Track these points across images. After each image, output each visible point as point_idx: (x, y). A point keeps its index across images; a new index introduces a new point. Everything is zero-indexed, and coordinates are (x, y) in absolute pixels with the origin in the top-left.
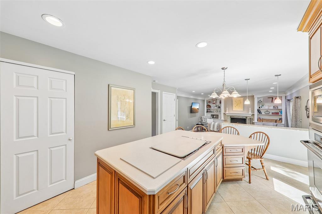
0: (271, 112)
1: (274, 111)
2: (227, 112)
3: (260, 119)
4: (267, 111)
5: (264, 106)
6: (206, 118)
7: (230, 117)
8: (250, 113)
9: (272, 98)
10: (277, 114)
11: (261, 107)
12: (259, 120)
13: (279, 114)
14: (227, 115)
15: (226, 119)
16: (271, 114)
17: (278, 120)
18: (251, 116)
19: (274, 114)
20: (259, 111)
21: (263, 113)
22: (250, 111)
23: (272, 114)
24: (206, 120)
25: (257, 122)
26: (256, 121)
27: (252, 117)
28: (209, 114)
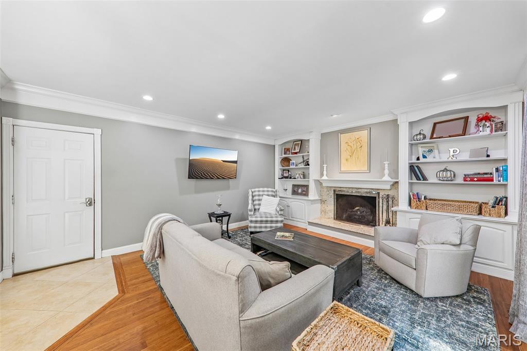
0: (461, 171)
1: (472, 170)
2: (325, 177)
3: (419, 199)
4: (446, 170)
5: (436, 151)
6: (261, 193)
7: (334, 191)
8: (386, 178)
9: (467, 118)
10: (485, 179)
11: (424, 157)
12: (413, 204)
13: (492, 180)
14: (324, 185)
15: (325, 198)
16: (460, 180)
17: (491, 202)
18: (388, 187)
19: (472, 180)
20: (415, 172)
21: (432, 179)
22: (386, 171)
23: (465, 180)
24: (259, 200)
25: (406, 207)
26: (403, 205)
27: (391, 193)
28: (289, 184)
